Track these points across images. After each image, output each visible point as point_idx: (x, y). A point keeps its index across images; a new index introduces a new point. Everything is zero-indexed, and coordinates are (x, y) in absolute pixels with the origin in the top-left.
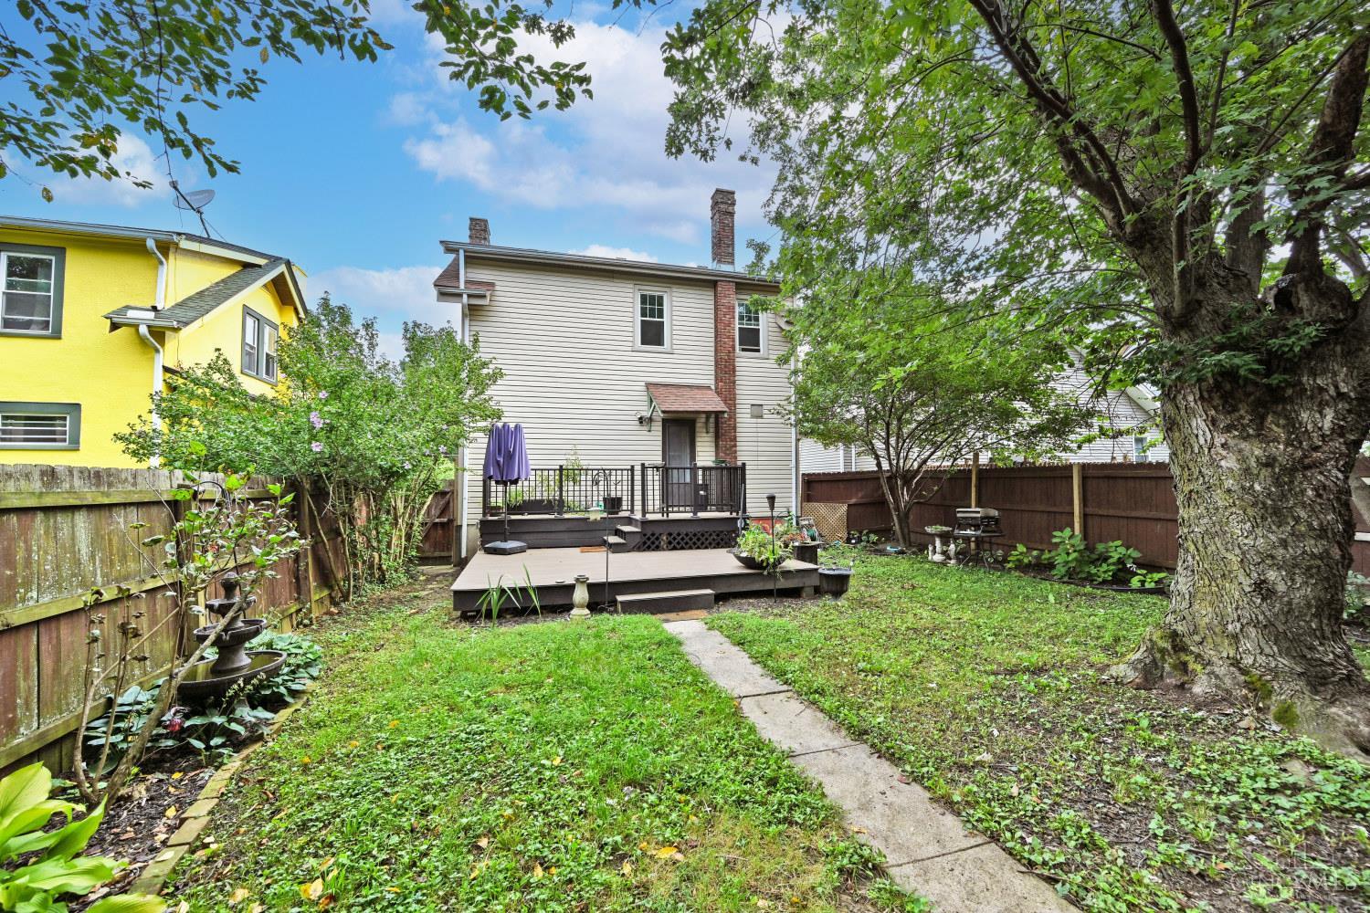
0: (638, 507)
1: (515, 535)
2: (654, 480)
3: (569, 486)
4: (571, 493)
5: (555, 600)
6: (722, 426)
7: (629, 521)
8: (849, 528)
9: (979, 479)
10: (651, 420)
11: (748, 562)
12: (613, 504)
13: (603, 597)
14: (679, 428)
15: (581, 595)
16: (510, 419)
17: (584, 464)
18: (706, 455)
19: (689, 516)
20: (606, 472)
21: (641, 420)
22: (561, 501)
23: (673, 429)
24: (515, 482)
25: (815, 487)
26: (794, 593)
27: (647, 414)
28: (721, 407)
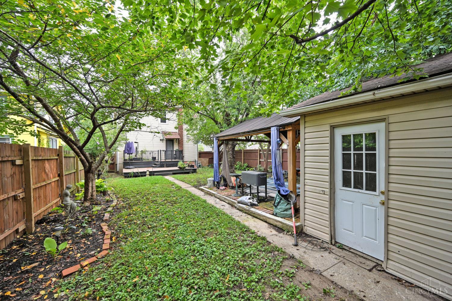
0: (159, 159)
1: (132, 165)
2: (163, 153)
3: (144, 155)
4: (144, 156)
5: (143, 174)
6: (180, 141)
7: (158, 162)
8: (209, 163)
9: (244, 152)
10: (163, 140)
11: (179, 167)
12: (154, 158)
13: (152, 174)
14: (170, 142)
15: (148, 173)
16: (130, 141)
17: (147, 150)
18: (176, 147)
19: (171, 160)
20: (152, 152)
21: (161, 140)
22: (142, 158)
23: (168, 142)
24: (132, 154)
25: (201, 154)
26: (188, 173)
27: (162, 139)
28: (179, 137)
